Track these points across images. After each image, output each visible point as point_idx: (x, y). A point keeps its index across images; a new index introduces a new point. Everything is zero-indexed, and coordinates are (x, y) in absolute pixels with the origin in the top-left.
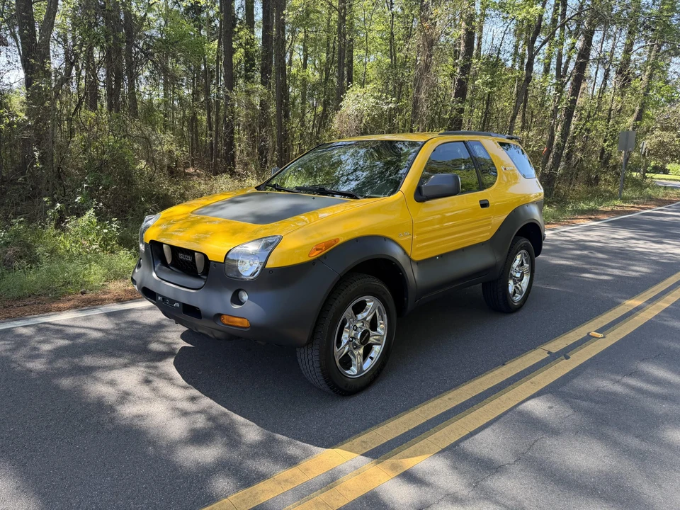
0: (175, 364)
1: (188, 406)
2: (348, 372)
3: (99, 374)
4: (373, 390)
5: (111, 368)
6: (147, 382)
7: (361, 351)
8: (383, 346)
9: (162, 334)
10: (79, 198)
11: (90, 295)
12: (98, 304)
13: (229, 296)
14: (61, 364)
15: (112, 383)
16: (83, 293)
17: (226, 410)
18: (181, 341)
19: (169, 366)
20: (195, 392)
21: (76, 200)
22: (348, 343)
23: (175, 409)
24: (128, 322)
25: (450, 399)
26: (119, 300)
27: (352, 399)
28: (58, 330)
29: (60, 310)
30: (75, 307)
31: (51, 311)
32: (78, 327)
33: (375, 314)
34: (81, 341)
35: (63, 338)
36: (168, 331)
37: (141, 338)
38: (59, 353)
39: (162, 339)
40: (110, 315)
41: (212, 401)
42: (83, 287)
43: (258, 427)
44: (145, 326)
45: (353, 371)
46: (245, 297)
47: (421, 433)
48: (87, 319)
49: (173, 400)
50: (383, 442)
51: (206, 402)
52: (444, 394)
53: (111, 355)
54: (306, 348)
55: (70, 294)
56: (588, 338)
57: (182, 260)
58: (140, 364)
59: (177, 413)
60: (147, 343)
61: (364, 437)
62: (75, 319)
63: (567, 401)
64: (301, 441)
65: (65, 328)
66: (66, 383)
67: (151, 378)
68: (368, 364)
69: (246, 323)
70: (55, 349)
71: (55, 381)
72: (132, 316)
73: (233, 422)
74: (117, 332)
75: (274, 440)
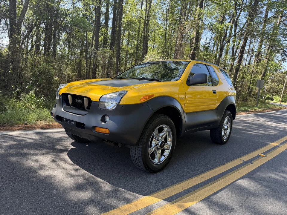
0: (68, 155)
1: (74, 173)
2: (154, 161)
3: (30, 157)
4: (164, 171)
5: (36, 155)
6: (54, 161)
7: (160, 151)
8: (170, 151)
9: (61, 142)
10: (28, 86)
11: (29, 125)
12: (32, 129)
13: (100, 118)
14: (12, 151)
15: (37, 161)
16: (25, 124)
17: (93, 176)
18: (71, 146)
19: (65, 156)
20: (77, 167)
21: (26, 87)
22: (154, 147)
23: (67, 174)
24: (46, 137)
25: (202, 177)
26: (42, 128)
27: (155, 175)
28: (12, 138)
29: (14, 130)
30: (21, 130)
31: (9, 130)
32: (22, 137)
33: (167, 135)
34: (22, 143)
35: (14, 141)
36: (65, 142)
37: (52, 143)
38: (11, 147)
39: (61, 144)
40: (37, 133)
41: (86, 171)
42: (26, 122)
43: (109, 184)
44: (54, 139)
45: (156, 161)
46: (107, 119)
47: (191, 192)
48: (26, 134)
49: (67, 170)
50: (172, 195)
51: (83, 171)
52: (199, 175)
53: (37, 149)
54: (135, 147)
55: (19, 124)
56: (259, 157)
57: (77, 102)
58: (51, 154)
59: (68, 175)
60: (54, 146)
61: (163, 192)
62: (20, 134)
63: (257, 182)
64: (132, 192)
65: (15, 137)
66: (14, 159)
67: (56, 160)
68: (163, 159)
69: (107, 131)
70: (9, 145)
71: (8, 158)
72: (48, 135)
73: (97, 182)
74: (40, 140)
75: (118, 190)
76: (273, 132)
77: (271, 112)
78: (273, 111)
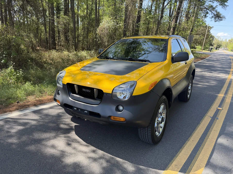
0: (76, 134)
1: (93, 155)
3: (44, 143)
5: (49, 139)
6: (69, 144)
9: (62, 120)
10: (3, 61)
11: (21, 103)
12: (27, 107)
14: (24, 138)
15: (53, 147)
16: (18, 102)
17: (111, 156)
18: (72, 123)
19: (73, 135)
20: (93, 148)
21: (2, 62)
23: (89, 158)
24: (45, 115)
25: (193, 141)
26: (35, 105)
28: (14, 121)
29: (11, 111)
30: (17, 109)
31: (7, 112)
32: (23, 119)
34: (27, 126)
35: (19, 125)
36: (64, 118)
37: (54, 122)
38: (20, 133)
39: (64, 122)
40: (35, 112)
41: (103, 152)
42: (17, 99)
43: (130, 163)
44: (53, 116)
45: (157, 133)
46: (121, 108)
47: (194, 158)
48: (25, 115)
49: (86, 153)
51: (100, 152)
52: (189, 139)
53: (45, 131)
54: (146, 129)
55: (12, 103)
57: (84, 91)
58: (61, 135)
59: (91, 160)
60: (58, 125)
61: (174, 163)
62: (20, 115)
63: (231, 137)
64: (152, 168)
65: (18, 120)
66: (32, 148)
67: (70, 143)
69: (122, 119)
70: (18, 131)
71: (27, 148)
72: (45, 112)
73: (118, 162)
74: (42, 120)
75: (141, 169)
76: (213, 83)
77: (201, 61)
78: (202, 60)
